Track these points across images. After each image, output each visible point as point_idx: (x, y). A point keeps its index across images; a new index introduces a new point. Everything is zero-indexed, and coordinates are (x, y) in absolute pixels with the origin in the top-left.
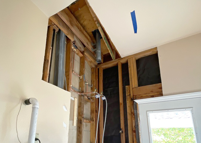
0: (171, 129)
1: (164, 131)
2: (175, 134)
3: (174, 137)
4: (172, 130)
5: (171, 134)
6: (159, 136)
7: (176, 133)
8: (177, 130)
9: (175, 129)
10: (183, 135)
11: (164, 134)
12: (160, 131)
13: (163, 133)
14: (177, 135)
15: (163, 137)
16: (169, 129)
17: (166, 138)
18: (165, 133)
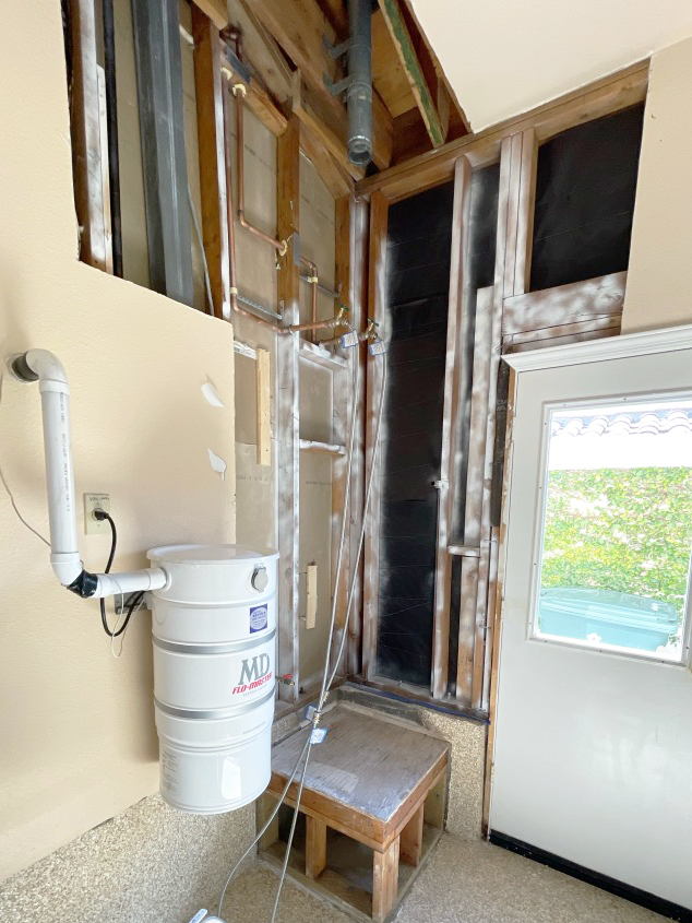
0: (639, 474)
1: (612, 481)
2: (647, 489)
3: (640, 501)
4: (643, 477)
5: (635, 489)
6: (589, 497)
7: (653, 487)
8: (659, 477)
9: (654, 472)
10: (676, 496)
11: (610, 493)
12: (598, 478)
13: (608, 486)
14: (656, 493)
15: (603, 501)
16: (631, 473)
17: (614, 507)
18: (614, 488)
